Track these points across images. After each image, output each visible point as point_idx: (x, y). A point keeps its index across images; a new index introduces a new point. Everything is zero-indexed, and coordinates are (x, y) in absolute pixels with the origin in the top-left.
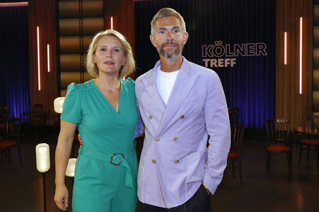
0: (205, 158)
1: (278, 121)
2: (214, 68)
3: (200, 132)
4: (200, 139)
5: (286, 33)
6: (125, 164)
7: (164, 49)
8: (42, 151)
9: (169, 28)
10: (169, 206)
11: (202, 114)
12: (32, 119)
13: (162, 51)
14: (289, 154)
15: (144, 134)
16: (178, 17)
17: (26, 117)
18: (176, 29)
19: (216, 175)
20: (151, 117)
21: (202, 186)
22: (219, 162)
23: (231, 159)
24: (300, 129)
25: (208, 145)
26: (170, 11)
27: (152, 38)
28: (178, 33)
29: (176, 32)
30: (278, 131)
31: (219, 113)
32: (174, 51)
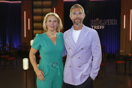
0: (91, 66)
1: (121, 51)
2: (95, 29)
3: (89, 55)
4: (89, 58)
5: (125, 16)
6: (58, 67)
8: (25, 61)
9: (77, 13)
11: (90, 48)
12: (22, 48)
14: (125, 64)
16: (81, 8)
17: (19, 47)
18: (80, 13)
19: (95, 72)
20: (69, 49)
21: (89, 77)
23: (101, 66)
24: (130, 55)
25: (92, 60)
26: (78, 5)
27: (70, 16)
29: (80, 14)
30: (121, 55)
31: (97, 47)
32: (79, 22)
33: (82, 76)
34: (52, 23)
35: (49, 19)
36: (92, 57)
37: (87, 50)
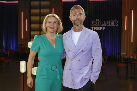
0: (91, 68)
1: (122, 53)
2: (95, 31)
3: (90, 57)
4: (89, 60)
5: (126, 17)
6: (57, 70)
7: (75, 22)
8: (23, 64)
9: (78, 13)
10: (76, 88)
11: (91, 50)
12: (19, 50)
13: (75, 23)
14: (127, 67)
15: (66, 58)
17: (16, 49)
18: (81, 14)
20: (69, 51)
21: (90, 80)
22: (97, 70)
23: (102, 69)
24: (131, 57)
25: (93, 63)
26: (78, 6)
27: (70, 17)
28: (81, 16)
29: (81, 15)
30: (122, 58)
31: (98, 50)
32: (79, 23)
33: (83, 80)
34: (51, 24)
35: (49, 20)
36: (92, 60)
37: (88, 52)
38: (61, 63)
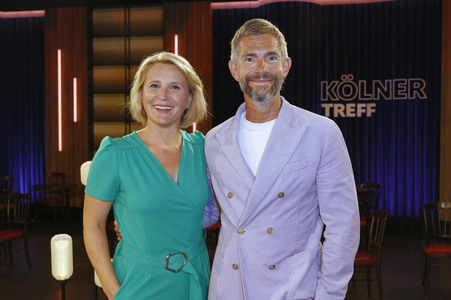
1: (443, 206)
4: (310, 231)
6: (189, 268)
8: (61, 245)
9: (260, 53)
11: (313, 190)
12: (48, 196)
16: (276, 35)
17: (38, 192)
18: (272, 56)
19: (335, 289)
22: (340, 268)
25: (323, 239)
27: (232, 66)
28: (275, 61)
29: (272, 59)
30: (442, 223)
31: (340, 189)
32: (269, 88)
36: (319, 228)
37: (302, 199)
38: (200, 238)
